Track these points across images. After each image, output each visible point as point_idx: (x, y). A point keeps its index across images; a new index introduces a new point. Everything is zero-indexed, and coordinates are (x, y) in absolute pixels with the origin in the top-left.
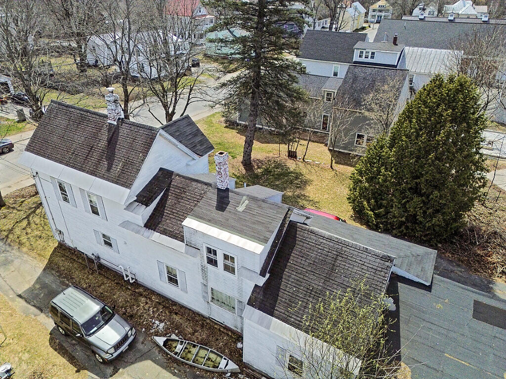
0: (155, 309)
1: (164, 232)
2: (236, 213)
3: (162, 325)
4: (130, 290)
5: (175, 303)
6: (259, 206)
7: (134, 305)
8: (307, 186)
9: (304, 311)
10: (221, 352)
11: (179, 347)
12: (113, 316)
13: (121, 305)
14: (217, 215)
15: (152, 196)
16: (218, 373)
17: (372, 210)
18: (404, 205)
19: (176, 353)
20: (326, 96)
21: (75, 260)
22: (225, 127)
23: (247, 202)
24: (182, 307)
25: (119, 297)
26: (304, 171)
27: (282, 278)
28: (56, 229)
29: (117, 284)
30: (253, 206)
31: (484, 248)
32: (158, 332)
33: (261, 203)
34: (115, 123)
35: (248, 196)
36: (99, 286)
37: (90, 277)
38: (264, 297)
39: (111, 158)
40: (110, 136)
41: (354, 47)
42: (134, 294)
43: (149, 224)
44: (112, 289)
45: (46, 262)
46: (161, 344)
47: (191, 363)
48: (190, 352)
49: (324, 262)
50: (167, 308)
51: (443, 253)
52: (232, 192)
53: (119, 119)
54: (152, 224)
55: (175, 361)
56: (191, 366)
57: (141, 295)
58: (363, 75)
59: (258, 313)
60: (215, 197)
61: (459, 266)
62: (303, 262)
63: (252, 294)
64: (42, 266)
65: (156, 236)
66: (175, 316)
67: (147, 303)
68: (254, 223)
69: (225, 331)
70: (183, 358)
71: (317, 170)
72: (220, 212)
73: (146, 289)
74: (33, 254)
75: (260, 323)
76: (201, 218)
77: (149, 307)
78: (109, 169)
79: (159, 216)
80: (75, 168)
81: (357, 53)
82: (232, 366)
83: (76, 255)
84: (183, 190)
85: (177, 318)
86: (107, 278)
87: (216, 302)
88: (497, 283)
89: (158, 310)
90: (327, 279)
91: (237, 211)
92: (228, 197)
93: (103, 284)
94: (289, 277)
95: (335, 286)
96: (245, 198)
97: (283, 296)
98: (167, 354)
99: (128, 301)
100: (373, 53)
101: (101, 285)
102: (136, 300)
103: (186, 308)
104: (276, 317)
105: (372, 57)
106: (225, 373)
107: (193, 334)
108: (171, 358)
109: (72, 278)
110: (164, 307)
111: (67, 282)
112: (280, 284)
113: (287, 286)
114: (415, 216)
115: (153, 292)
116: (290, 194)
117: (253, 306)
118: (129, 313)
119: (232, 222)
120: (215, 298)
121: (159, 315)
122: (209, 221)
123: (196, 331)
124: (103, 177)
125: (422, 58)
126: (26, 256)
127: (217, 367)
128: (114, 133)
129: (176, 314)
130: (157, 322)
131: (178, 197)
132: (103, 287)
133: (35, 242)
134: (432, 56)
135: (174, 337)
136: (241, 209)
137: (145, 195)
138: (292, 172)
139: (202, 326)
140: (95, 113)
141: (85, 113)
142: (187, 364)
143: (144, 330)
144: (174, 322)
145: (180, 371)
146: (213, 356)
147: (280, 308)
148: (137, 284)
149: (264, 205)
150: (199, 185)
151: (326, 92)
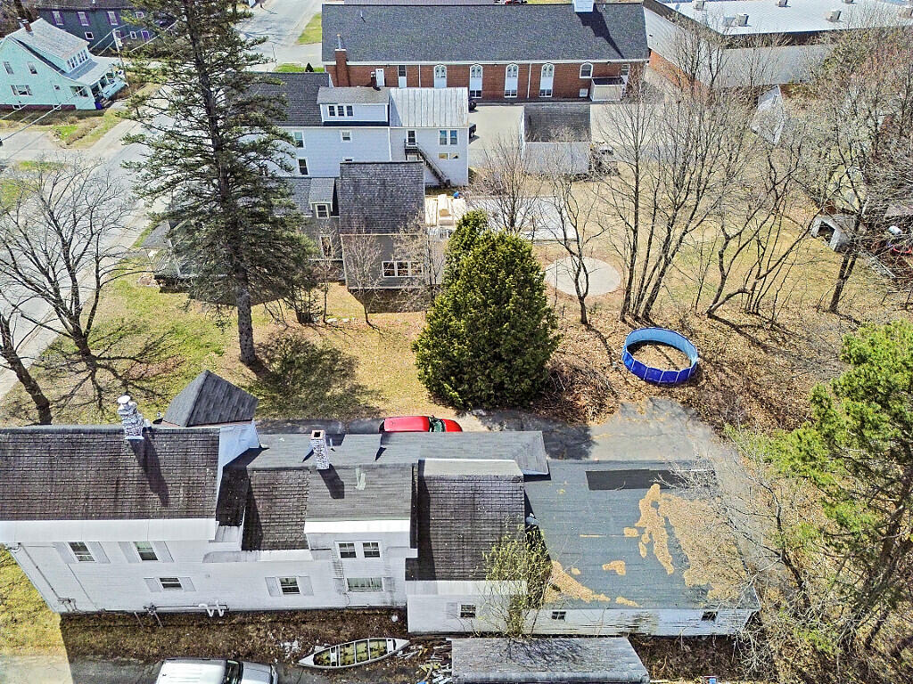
0: (275, 631)
1: (274, 547)
2: (358, 494)
3: (295, 644)
4: (223, 625)
5: (294, 612)
6: (380, 476)
7: (243, 640)
8: (355, 369)
9: (464, 561)
10: (380, 635)
11: (333, 656)
12: (241, 666)
13: (226, 648)
14: (337, 504)
15: (238, 511)
16: (388, 657)
17: (455, 389)
18: (488, 376)
19: (334, 664)
20: (317, 211)
21: (110, 626)
22: (161, 292)
23: (363, 475)
24: (305, 611)
25: (216, 640)
26: (337, 344)
27: (430, 539)
28: (59, 599)
29: (200, 626)
30: (374, 477)
31: (570, 391)
32: (295, 654)
33: (379, 470)
34: (141, 438)
35: (360, 466)
36: (178, 641)
37: (154, 636)
38: (419, 565)
39: (160, 487)
40: (142, 457)
41: (318, 102)
42: (233, 628)
43: (248, 545)
44: (200, 636)
45: (63, 650)
46: (312, 664)
47: (356, 664)
48: (346, 654)
49: (463, 505)
50: (289, 621)
51: (538, 412)
52: (339, 468)
53: (145, 429)
54: (251, 542)
55: (336, 672)
56: (356, 667)
57: (244, 624)
58: (364, 177)
59: (420, 583)
60: (322, 483)
61: (555, 421)
62: (444, 514)
63: (407, 568)
64: (61, 658)
65: (265, 555)
66: (304, 626)
67: (259, 630)
68: (385, 498)
69: (371, 612)
70: (344, 664)
71: (352, 334)
72: (339, 500)
73: (245, 613)
74: (29, 650)
75: (426, 591)
76: (322, 516)
77: (266, 632)
78: (165, 502)
79: (256, 530)
80: (104, 518)
81: (324, 110)
82: (401, 643)
83: (105, 619)
84: (272, 487)
85: (308, 627)
86: (179, 626)
87: (355, 589)
88: (592, 428)
89: (278, 630)
90: (473, 520)
91: (358, 491)
92: (337, 477)
93: (179, 636)
94: (437, 534)
95: (482, 525)
96: (357, 470)
97: (438, 556)
98: (322, 670)
99: (232, 640)
100: (349, 108)
101: (178, 640)
102: (243, 633)
103: (311, 610)
104: (440, 579)
105: (350, 114)
106: (395, 654)
107: (338, 634)
108: (329, 671)
109: (127, 651)
110: (283, 622)
111: (125, 659)
112: (431, 546)
113: (439, 544)
114: (502, 383)
115: (257, 613)
116: (339, 391)
117: (413, 579)
118: (243, 653)
119: (359, 506)
120: (354, 586)
121: (284, 635)
122: (333, 516)
123: (339, 630)
124: (160, 516)
125: (418, 104)
126: (17, 658)
127: (386, 652)
128: (145, 452)
129: (304, 622)
130: (287, 644)
131: (270, 498)
132: (182, 640)
133: (15, 632)
134: (430, 100)
135: (318, 649)
136: (361, 486)
137: (226, 512)
138: (322, 353)
139: (343, 620)
140: (94, 432)
141: (75, 436)
142: (350, 668)
143: (276, 660)
144: (307, 633)
145: (348, 678)
146: (374, 645)
147: (440, 569)
148: (229, 614)
149: (383, 471)
150: (291, 473)
151: (316, 206)
